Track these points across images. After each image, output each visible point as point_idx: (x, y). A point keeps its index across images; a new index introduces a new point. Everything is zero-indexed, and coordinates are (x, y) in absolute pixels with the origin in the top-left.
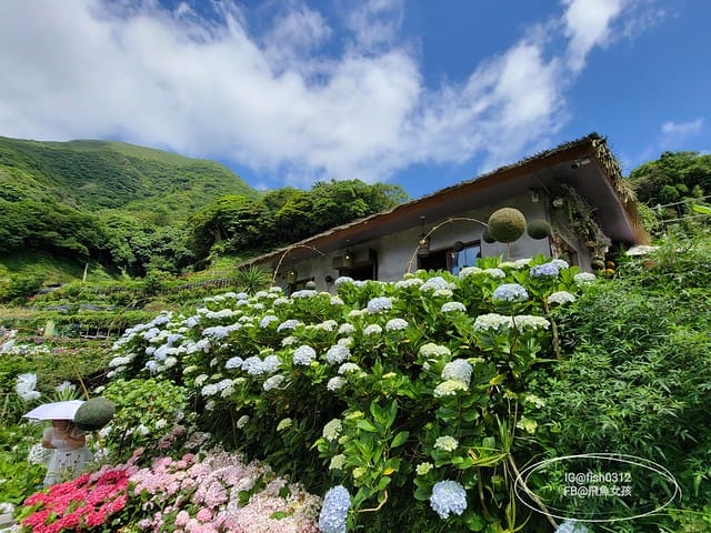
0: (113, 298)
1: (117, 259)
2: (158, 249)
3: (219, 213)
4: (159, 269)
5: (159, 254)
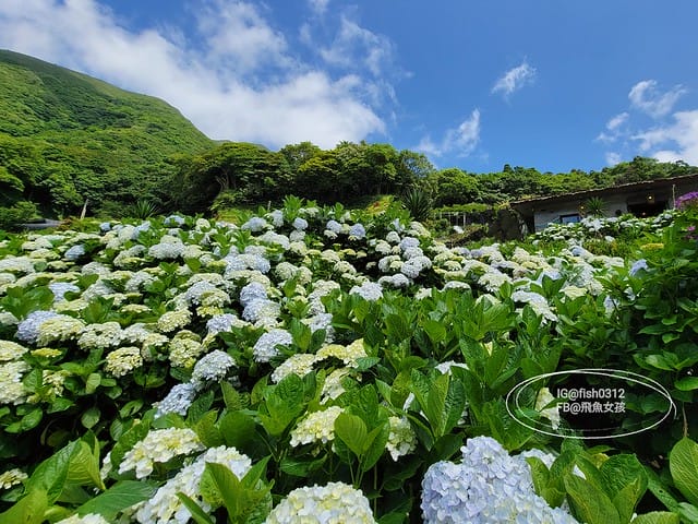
3: (230, 159)
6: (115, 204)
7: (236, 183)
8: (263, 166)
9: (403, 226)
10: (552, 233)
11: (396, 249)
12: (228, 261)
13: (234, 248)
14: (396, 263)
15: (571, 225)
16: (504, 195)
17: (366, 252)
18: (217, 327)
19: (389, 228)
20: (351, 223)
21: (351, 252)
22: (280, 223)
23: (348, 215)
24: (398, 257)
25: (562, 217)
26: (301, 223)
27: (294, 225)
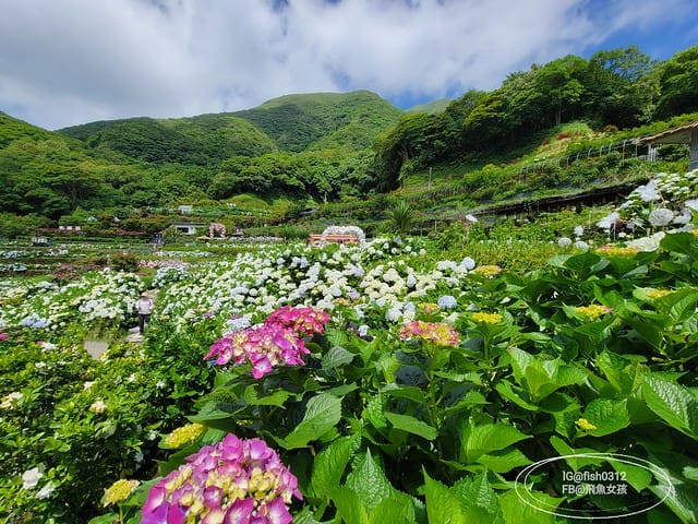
0: (354, 214)
1: (321, 191)
2: (346, 179)
3: (406, 133)
4: (349, 195)
5: (347, 182)
6: (348, 186)
7: (412, 153)
8: (432, 131)
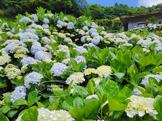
9: (89, 24)
10: (136, 30)
11: (87, 33)
12: (20, 35)
13: (20, 30)
14: (89, 39)
15: (143, 27)
16: (114, 16)
17: (74, 34)
18: (26, 62)
19: (83, 24)
20: (67, 22)
21: (69, 34)
22: (37, 20)
23: (66, 18)
24: (89, 36)
25: (138, 24)
26: (46, 21)
27: (43, 21)
